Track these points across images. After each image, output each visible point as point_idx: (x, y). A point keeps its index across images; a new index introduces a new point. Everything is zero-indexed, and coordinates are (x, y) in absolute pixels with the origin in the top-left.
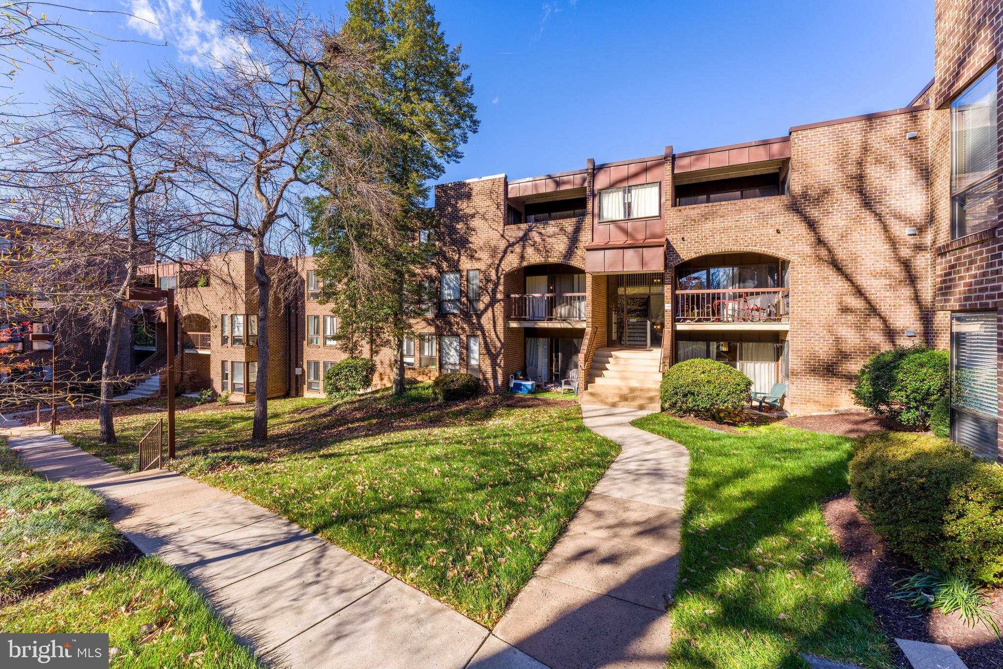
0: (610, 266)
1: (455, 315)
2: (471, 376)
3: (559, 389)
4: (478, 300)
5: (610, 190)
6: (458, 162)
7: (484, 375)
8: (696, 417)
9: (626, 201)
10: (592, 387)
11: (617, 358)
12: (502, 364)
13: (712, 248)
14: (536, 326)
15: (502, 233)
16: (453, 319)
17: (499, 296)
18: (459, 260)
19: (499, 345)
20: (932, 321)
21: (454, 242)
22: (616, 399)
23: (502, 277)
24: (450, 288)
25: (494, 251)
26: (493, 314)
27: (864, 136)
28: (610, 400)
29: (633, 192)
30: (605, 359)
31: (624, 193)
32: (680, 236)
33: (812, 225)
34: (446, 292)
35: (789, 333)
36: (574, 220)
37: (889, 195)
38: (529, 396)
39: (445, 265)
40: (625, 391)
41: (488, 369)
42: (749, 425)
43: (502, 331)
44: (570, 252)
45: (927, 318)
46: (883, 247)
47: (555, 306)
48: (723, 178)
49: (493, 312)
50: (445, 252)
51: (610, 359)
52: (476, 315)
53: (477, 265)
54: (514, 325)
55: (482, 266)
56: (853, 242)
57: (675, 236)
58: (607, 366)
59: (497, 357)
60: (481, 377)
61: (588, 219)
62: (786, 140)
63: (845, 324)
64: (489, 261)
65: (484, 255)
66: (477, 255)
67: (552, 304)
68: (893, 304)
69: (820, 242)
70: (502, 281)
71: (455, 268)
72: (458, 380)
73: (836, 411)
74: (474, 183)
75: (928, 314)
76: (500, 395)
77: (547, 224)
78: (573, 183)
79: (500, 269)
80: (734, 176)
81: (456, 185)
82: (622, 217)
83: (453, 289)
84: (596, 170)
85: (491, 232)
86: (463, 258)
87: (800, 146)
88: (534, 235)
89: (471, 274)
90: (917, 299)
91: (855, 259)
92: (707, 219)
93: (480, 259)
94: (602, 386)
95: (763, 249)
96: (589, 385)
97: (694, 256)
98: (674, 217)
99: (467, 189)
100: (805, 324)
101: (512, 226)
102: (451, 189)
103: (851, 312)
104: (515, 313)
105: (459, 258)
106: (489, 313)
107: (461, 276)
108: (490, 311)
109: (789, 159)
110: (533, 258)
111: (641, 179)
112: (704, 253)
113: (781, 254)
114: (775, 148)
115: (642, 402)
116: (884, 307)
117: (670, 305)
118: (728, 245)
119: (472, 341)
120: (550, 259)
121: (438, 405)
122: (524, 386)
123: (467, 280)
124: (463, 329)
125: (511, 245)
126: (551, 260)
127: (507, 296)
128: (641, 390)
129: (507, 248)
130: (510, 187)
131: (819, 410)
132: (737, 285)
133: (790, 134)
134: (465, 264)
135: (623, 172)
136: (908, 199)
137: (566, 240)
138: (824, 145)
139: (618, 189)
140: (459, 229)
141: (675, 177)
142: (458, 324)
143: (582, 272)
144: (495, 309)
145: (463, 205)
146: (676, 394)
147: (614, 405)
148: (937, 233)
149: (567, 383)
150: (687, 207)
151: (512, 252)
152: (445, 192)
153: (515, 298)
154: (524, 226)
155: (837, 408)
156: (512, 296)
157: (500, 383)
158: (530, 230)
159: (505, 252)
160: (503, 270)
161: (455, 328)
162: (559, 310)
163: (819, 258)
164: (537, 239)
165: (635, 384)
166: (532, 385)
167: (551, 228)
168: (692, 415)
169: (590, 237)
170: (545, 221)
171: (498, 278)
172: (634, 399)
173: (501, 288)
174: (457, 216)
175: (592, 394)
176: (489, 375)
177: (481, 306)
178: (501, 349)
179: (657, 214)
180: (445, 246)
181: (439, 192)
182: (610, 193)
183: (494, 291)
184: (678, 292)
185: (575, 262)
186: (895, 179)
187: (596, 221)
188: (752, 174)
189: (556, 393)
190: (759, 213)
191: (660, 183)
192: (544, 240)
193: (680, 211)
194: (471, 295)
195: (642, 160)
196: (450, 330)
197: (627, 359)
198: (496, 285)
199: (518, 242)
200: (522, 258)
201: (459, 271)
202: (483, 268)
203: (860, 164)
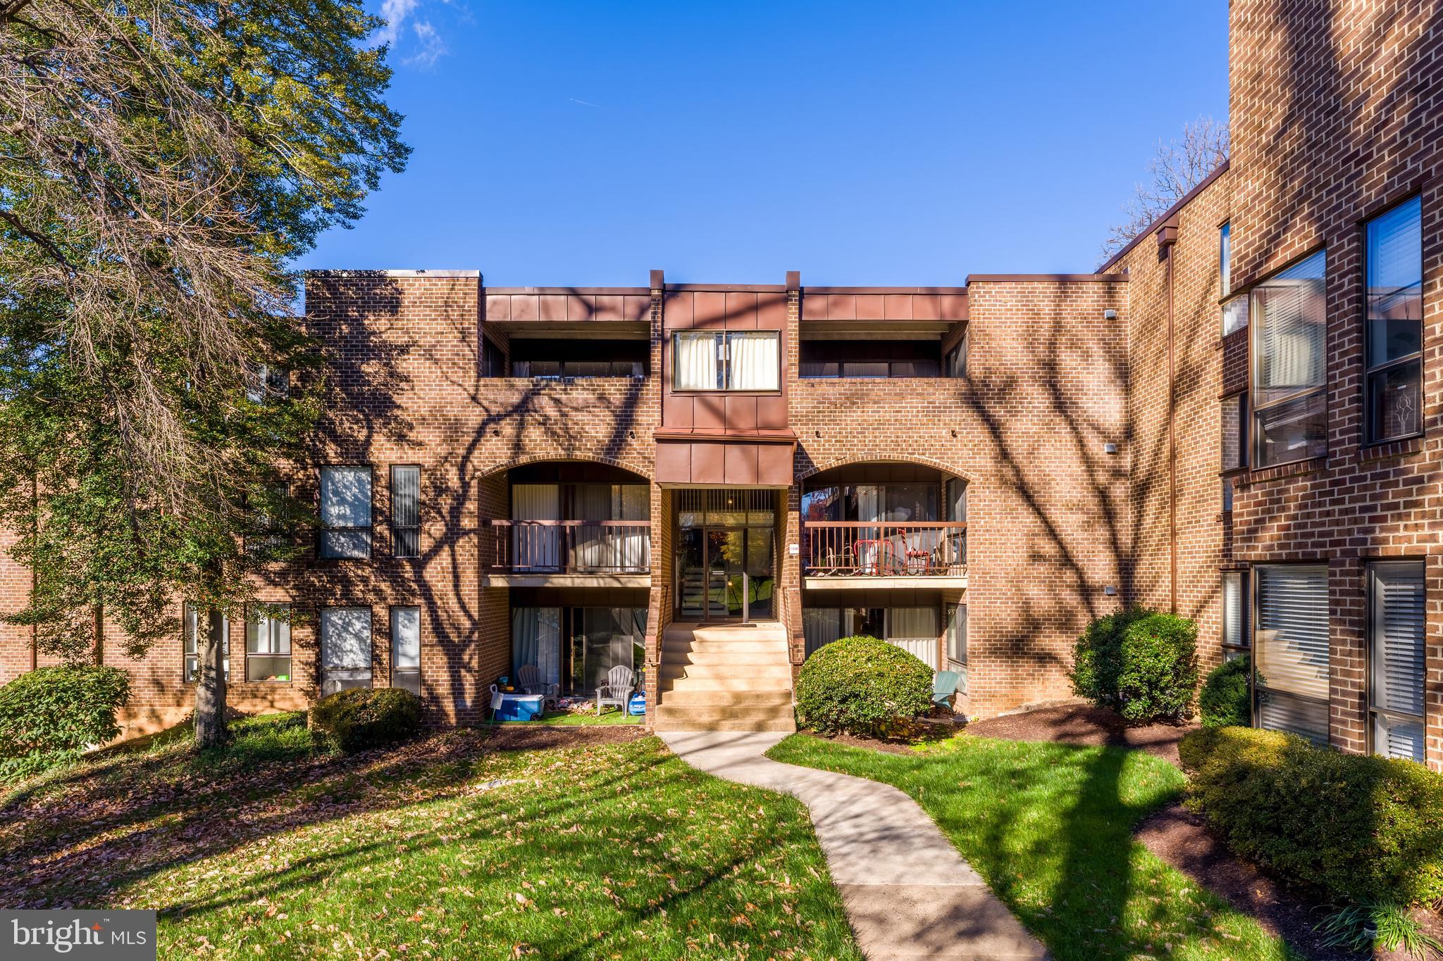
0: (701, 474)
1: (358, 562)
2: (403, 691)
3: (587, 707)
4: (417, 532)
5: (692, 334)
6: (349, 227)
7: (430, 689)
8: (852, 734)
9: (721, 357)
10: (670, 697)
11: (702, 641)
12: (475, 663)
13: (859, 454)
14: (548, 585)
15: (472, 392)
16: (352, 571)
17: (467, 523)
18: (368, 442)
19: (467, 624)
20: (1133, 573)
21: (356, 402)
22: (716, 717)
23: (474, 483)
24: (342, 501)
25: (453, 428)
26: (454, 559)
27: (1058, 305)
28: (706, 719)
29: (734, 342)
30: (685, 644)
31: (719, 343)
32: (812, 429)
33: (995, 429)
34: (334, 510)
35: (967, 592)
36: (626, 381)
37: (1086, 394)
38: (533, 725)
39: (331, 450)
40: (726, 702)
41: (439, 675)
42: (925, 740)
43: (475, 595)
44: (618, 441)
45: (1127, 569)
46: (1078, 468)
47: (574, 547)
48: (864, 338)
49: (453, 555)
50: (332, 422)
51: (692, 644)
52: (411, 561)
53: (412, 455)
54: (498, 582)
55: (425, 458)
56: (1046, 458)
57: (805, 429)
58: (689, 655)
59: (463, 650)
60: (424, 694)
61: (653, 385)
62: (961, 293)
63: (1037, 577)
64: (443, 450)
65: (431, 437)
66: (412, 435)
67: (566, 542)
68: (1091, 550)
69: (1004, 455)
70: (474, 491)
71: (358, 457)
72: (376, 703)
73: (1028, 708)
74: (406, 279)
75: (1128, 564)
76: (473, 728)
77: (571, 383)
78: (620, 311)
79: (470, 467)
80: (879, 338)
81: (359, 274)
82: (714, 386)
83: (351, 505)
84: (671, 292)
85: (448, 388)
86: (379, 439)
87: (981, 305)
88: (544, 403)
89: (400, 474)
90: (1114, 543)
91: (1046, 482)
92: (854, 403)
93: (420, 444)
94: (687, 695)
95: (934, 460)
96: (664, 694)
97: (834, 463)
98: (802, 396)
99: (388, 291)
100: (986, 578)
101: (496, 381)
102: (348, 283)
103: (1044, 560)
104: (501, 558)
105: (369, 437)
106: (444, 557)
107: (375, 479)
108: (445, 554)
109: (966, 322)
110: (540, 447)
111: (748, 323)
112: (849, 460)
113: (958, 470)
114: (947, 303)
115: (760, 717)
116: (1079, 556)
117: (797, 546)
118: (885, 450)
119: (401, 616)
120: (578, 453)
121: (333, 762)
122: (522, 705)
123: (391, 487)
124: (378, 592)
125: (493, 419)
126: (579, 455)
127: (485, 522)
128: (758, 696)
129: (484, 424)
130: (489, 298)
131: (1007, 709)
132: (883, 514)
133: (968, 284)
134: (384, 451)
135: (718, 304)
136: (1107, 403)
137: (609, 418)
138: (1011, 310)
139: (707, 336)
140: (368, 374)
141: (804, 326)
142: (365, 580)
143: (641, 481)
144: (458, 550)
145: (378, 323)
146: (831, 698)
147: (712, 728)
148: (1137, 454)
149: (606, 694)
150: (824, 380)
151: (496, 433)
152: (332, 288)
153: (501, 527)
154: (522, 383)
155: (1028, 704)
156: (496, 522)
157: (469, 703)
158: (535, 392)
159: (480, 432)
160: (476, 470)
161: (358, 591)
162: (580, 553)
163: (1003, 481)
164: (551, 412)
165: (741, 686)
166: (539, 702)
167: (580, 392)
168: (846, 733)
169: (657, 417)
170: (567, 377)
171: (465, 485)
172: (747, 712)
173: (471, 506)
174: (362, 345)
175: (670, 712)
176: (443, 689)
177: (425, 544)
178: (472, 632)
179: (775, 387)
180: (330, 408)
181: (318, 287)
182: (692, 339)
183: (456, 512)
184: (808, 524)
185: (630, 461)
186: (1093, 373)
187: (669, 389)
188: (905, 338)
189: (583, 715)
190: (929, 403)
191: (780, 333)
192: (564, 415)
193: (813, 386)
194: (400, 520)
195: (749, 289)
196: (347, 593)
197: (720, 643)
198: (461, 499)
199: (508, 414)
200: (518, 447)
201: (370, 467)
202: (429, 462)
203: (1052, 346)
